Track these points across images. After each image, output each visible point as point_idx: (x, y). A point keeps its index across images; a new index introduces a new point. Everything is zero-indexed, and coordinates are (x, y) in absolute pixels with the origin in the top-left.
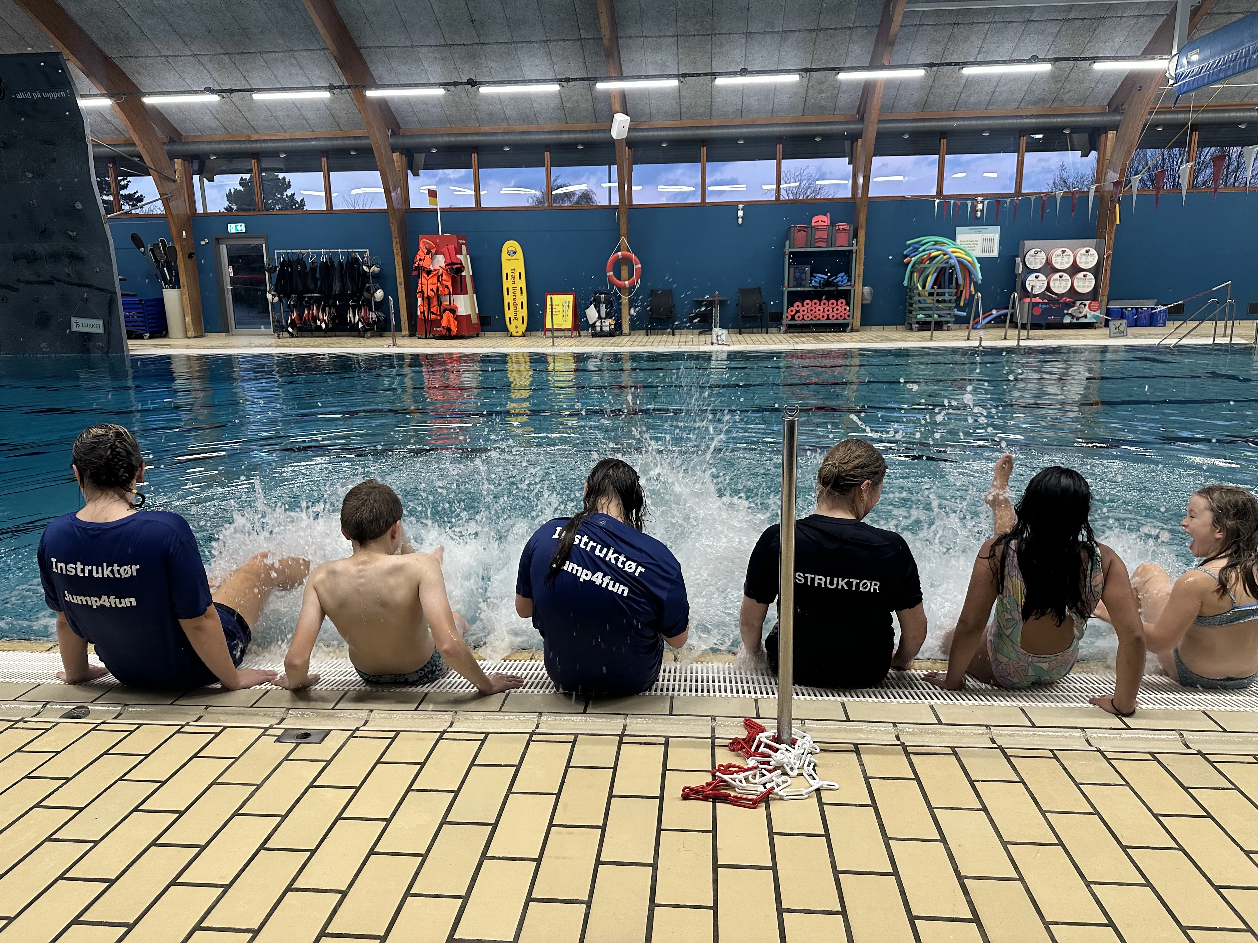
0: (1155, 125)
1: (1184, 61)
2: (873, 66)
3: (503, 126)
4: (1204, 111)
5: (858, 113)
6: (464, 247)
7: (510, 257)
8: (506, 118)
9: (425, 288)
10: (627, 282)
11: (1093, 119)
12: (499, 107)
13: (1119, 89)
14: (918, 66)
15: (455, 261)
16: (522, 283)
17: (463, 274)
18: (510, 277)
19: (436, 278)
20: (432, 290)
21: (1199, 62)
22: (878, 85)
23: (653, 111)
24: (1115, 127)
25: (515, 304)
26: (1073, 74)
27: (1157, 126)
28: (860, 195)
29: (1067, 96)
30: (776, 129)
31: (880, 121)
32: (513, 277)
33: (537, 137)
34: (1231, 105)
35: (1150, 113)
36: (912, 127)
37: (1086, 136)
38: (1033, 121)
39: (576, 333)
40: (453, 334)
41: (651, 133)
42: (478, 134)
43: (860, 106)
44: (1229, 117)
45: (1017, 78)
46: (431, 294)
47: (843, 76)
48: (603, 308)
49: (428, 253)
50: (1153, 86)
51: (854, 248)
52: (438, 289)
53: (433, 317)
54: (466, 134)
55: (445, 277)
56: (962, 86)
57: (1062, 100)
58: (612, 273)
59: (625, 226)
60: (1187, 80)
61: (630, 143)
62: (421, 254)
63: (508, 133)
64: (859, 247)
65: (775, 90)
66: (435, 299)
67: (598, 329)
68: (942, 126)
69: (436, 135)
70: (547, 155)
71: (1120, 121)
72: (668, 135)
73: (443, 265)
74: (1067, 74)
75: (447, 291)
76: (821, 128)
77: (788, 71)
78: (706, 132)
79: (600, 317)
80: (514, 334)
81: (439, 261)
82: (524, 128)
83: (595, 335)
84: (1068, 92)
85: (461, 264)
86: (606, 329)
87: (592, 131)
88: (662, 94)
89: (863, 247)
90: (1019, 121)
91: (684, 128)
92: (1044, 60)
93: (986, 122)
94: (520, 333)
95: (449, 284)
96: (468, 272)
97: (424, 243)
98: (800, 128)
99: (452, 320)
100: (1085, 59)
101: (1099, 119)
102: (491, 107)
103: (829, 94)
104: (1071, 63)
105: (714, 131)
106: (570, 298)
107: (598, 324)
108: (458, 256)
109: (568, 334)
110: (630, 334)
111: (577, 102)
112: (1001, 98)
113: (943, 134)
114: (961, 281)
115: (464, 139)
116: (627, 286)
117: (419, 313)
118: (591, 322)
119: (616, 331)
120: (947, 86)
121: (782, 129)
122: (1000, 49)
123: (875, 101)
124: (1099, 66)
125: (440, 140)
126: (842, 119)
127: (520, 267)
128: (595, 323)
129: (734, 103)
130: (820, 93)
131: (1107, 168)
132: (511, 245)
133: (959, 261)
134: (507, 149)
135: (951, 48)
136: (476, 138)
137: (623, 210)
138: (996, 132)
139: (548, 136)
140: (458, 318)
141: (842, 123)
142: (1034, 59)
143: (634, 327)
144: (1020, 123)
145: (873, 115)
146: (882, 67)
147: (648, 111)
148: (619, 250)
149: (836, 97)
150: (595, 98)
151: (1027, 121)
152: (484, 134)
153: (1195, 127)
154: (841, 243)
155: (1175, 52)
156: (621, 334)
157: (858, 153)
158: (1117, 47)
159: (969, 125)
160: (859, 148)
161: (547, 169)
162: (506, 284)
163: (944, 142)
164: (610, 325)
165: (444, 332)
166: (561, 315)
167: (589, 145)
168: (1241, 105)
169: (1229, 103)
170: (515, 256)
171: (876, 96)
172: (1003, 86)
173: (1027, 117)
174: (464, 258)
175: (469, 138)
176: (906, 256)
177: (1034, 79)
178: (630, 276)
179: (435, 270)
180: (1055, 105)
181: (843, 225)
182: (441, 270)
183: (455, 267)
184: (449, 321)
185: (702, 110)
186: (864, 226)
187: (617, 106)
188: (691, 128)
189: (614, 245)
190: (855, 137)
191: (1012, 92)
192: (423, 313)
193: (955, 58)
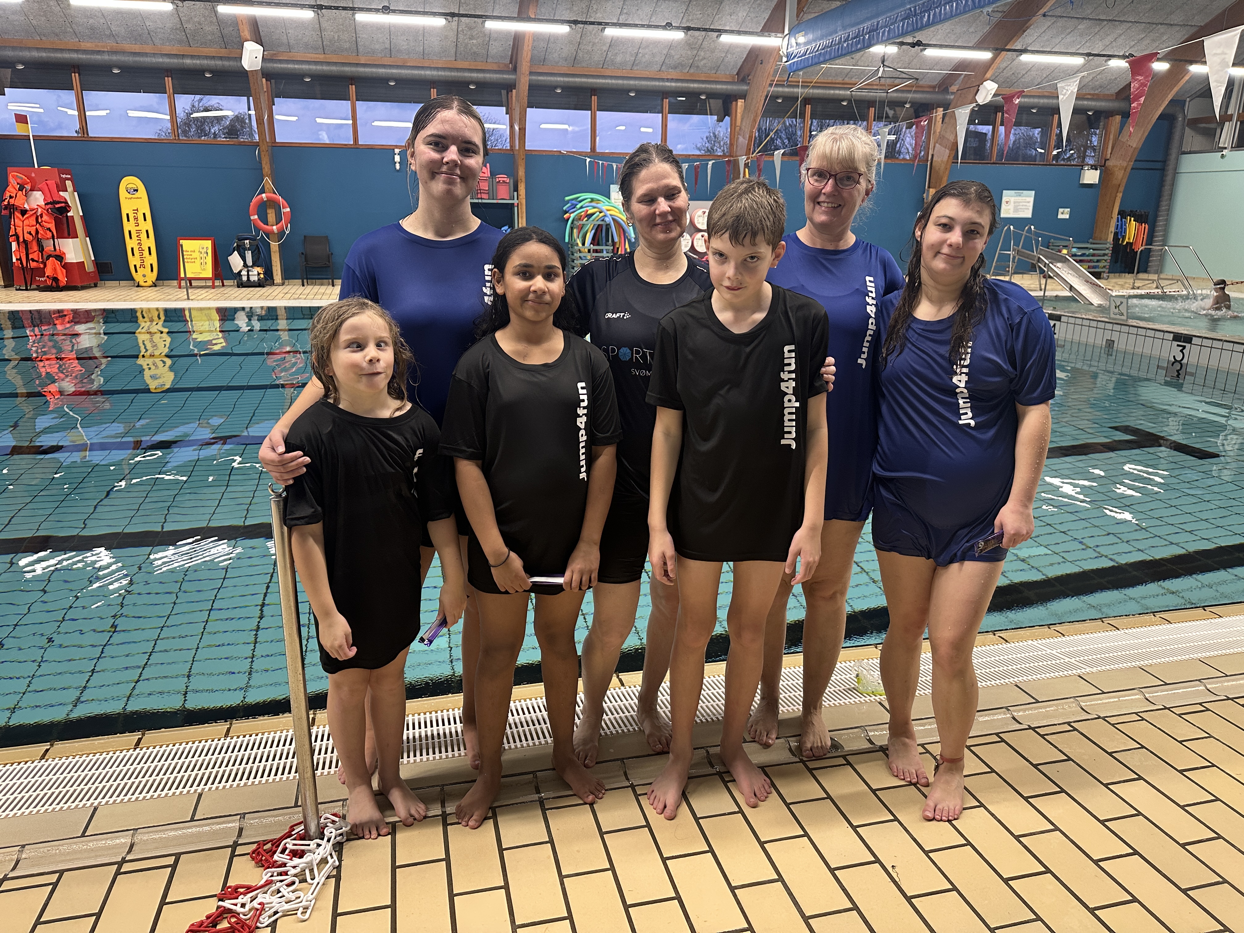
0: (774, 97)
1: (793, 41)
2: (522, 17)
3: (110, 44)
4: (813, 87)
5: (511, 62)
6: (69, 183)
7: (130, 196)
8: (112, 35)
9: (19, 230)
10: (275, 227)
11: (724, 87)
12: (102, 21)
13: (745, 60)
14: (563, 22)
15: (57, 199)
16: (148, 225)
17: (69, 214)
18: (131, 218)
19: (34, 218)
20: (30, 233)
21: (806, 44)
22: (527, 38)
23: (292, 42)
24: (743, 96)
25: (141, 250)
26: (705, 43)
27: (778, 97)
28: (517, 148)
29: (702, 63)
30: (428, 73)
31: (531, 73)
32: (136, 219)
33: (154, 60)
34: (835, 83)
35: (771, 85)
36: (564, 82)
37: (720, 102)
38: (673, 84)
39: (218, 283)
40: (61, 285)
41: (290, 66)
42: (77, 51)
43: (512, 55)
44: (834, 94)
45: (656, 43)
46: (28, 237)
47: (491, 25)
48: (249, 255)
49: (21, 189)
50: (772, 60)
51: (515, 202)
52: (37, 232)
53: (33, 265)
54: (62, 50)
55: (45, 218)
56: (608, 45)
57: (698, 67)
58: (256, 217)
59: (268, 165)
60: (796, 60)
61: (267, 74)
62: (11, 190)
63: (115, 52)
64: (520, 201)
65: (424, 32)
66: (35, 244)
67: (245, 278)
68: (591, 83)
69: (21, 49)
70: (169, 81)
71: (747, 91)
72: (310, 70)
73: (42, 203)
74: (700, 42)
75: (49, 235)
76: (474, 75)
77: (434, 14)
78: (353, 69)
79: (245, 265)
80: (142, 283)
81: (36, 199)
82: (137, 48)
83: (241, 285)
84: (702, 60)
85: (66, 202)
86: (254, 278)
87: (221, 58)
88: (300, 24)
89: (524, 202)
90: (661, 84)
91: (328, 63)
92: (678, 28)
93: (632, 82)
94: (150, 283)
95: (52, 226)
96: (76, 212)
97: (14, 178)
98: (453, 74)
99: (59, 268)
100: (713, 30)
101: (729, 87)
102: (91, 21)
103: (480, 40)
104: (703, 33)
105: (361, 69)
106: (208, 244)
107: (244, 273)
108: (61, 193)
109: (210, 283)
110: (283, 284)
111: (200, 24)
112: (644, 60)
113: (594, 90)
114: (616, 239)
115: (59, 55)
116: (276, 231)
117: (14, 260)
118: (236, 271)
119: (267, 280)
120: (594, 44)
121: (435, 73)
122: (640, 12)
123: (525, 54)
124: (725, 39)
125: (27, 54)
126: (495, 68)
127: (144, 207)
128: (240, 271)
129: (381, 40)
130: (470, 39)
131: (739, 134)
132: (129, 182)
133: (613, 219)
134: (116, 71)
135: (595, 7)
136: (74, 56)
137: (264, 147)
138: (642, 93)
139: (167, 60)
140: (67, 267)
141: (495, 72)
142: (668, 26)
143: (288, 275)
144: (662, 86)
145: (524, 66)
146: (529, 19)
147: (285, 41)
148: (263, 191)
149: (488, 44)
150: (221, 22)
151: (668, 84)
152: (85, 52)
153: (807, 100)
154: (503, 196)
155: (786, 32)
156: (273, 284)
157: (514, 104)
158: (740, 20)
159: (617, 84)
160: (514, 98)
161: (169, 97)
162: (128, 226)
163: (594, 99)
164: (259, 274)
165: (49, 283)
166: (198, 262)
167: (219, 74)
168: (843, 84)
169: (834, 81)
170: (137, 195)
171: (525, 48)
172: (645, 48)
173: (668, 80)
174: (70, 196)
175: (67, 55)
176: (566, 212)
177: (671, 45)
178: (278, 220)
179: (32, 210)
180: (692, 71)
181: (502, 178)
182: (40, 210)
183: (57, 206)
184: (55, 270)
185: (347, 45)
186: (524, 180)
187: (246, 33)
188: (335, 64)
189: (257, 186)
190: (510, 87)
191: (653, 55)
192: (19, 259)
193: (598, 17)
